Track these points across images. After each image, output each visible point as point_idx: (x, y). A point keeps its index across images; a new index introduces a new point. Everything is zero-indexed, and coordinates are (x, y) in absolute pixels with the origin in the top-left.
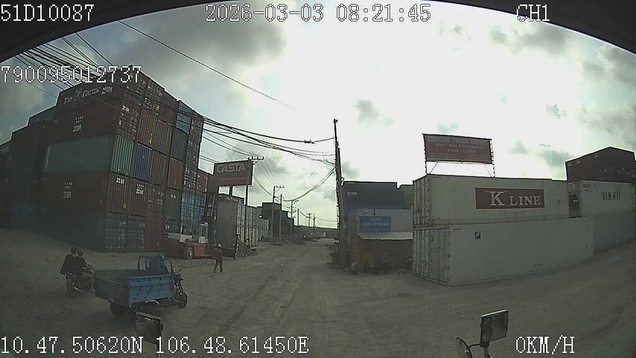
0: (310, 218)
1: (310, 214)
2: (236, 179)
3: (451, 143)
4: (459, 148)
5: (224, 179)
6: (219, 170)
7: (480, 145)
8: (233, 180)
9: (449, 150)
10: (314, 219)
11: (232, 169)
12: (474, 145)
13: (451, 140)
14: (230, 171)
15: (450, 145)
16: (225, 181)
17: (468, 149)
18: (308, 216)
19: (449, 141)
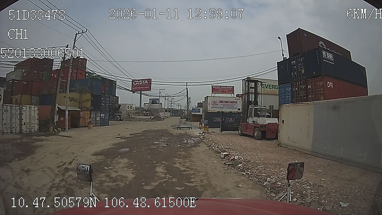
0: (179, 106)
1: (179, 104)
2: (143, 88)
4: (223, 90)
5: (137, 88)
6: (135, 83)
7: (230, 88)
8: (142, 88)
9: (219, 90)
10: (181, 106)
11: (141, 83)
14: (140, 84)
16: (138, 88)
18: (178, 105)
19: (220, 88)
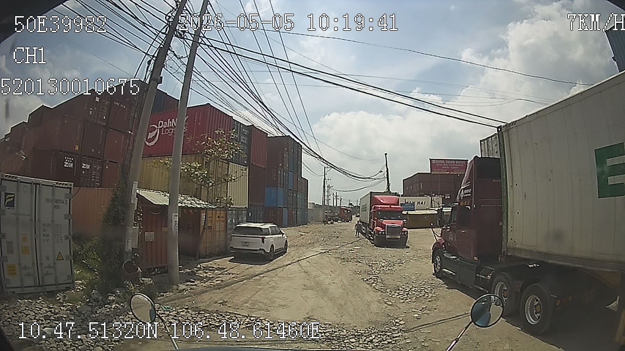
3: (445, 163)
4: (449, 166)
7: (461, 163)
9: (443, 167)
12: (457, 164)
17: (454, 166)
19: (444, 163)
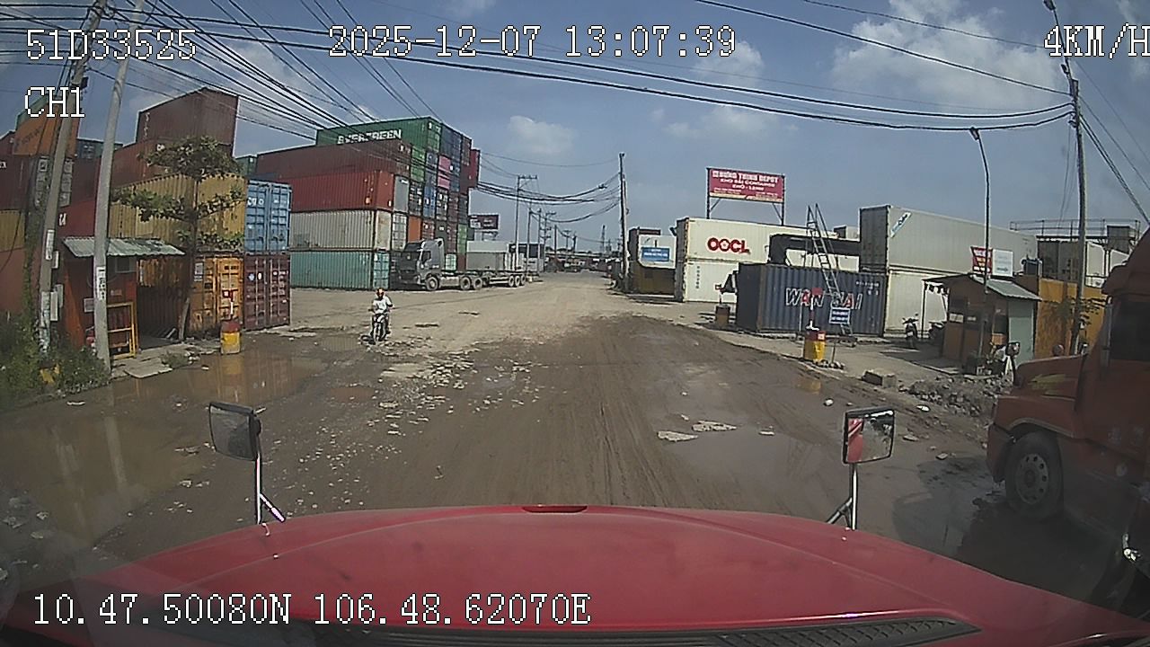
3: (737, 178)
4: (746, 185)
7: (770, 182)
9: (734, 186)
12: (763, 182)
13: (738, 176)
15: (736, 181)
17: (755, 186)
